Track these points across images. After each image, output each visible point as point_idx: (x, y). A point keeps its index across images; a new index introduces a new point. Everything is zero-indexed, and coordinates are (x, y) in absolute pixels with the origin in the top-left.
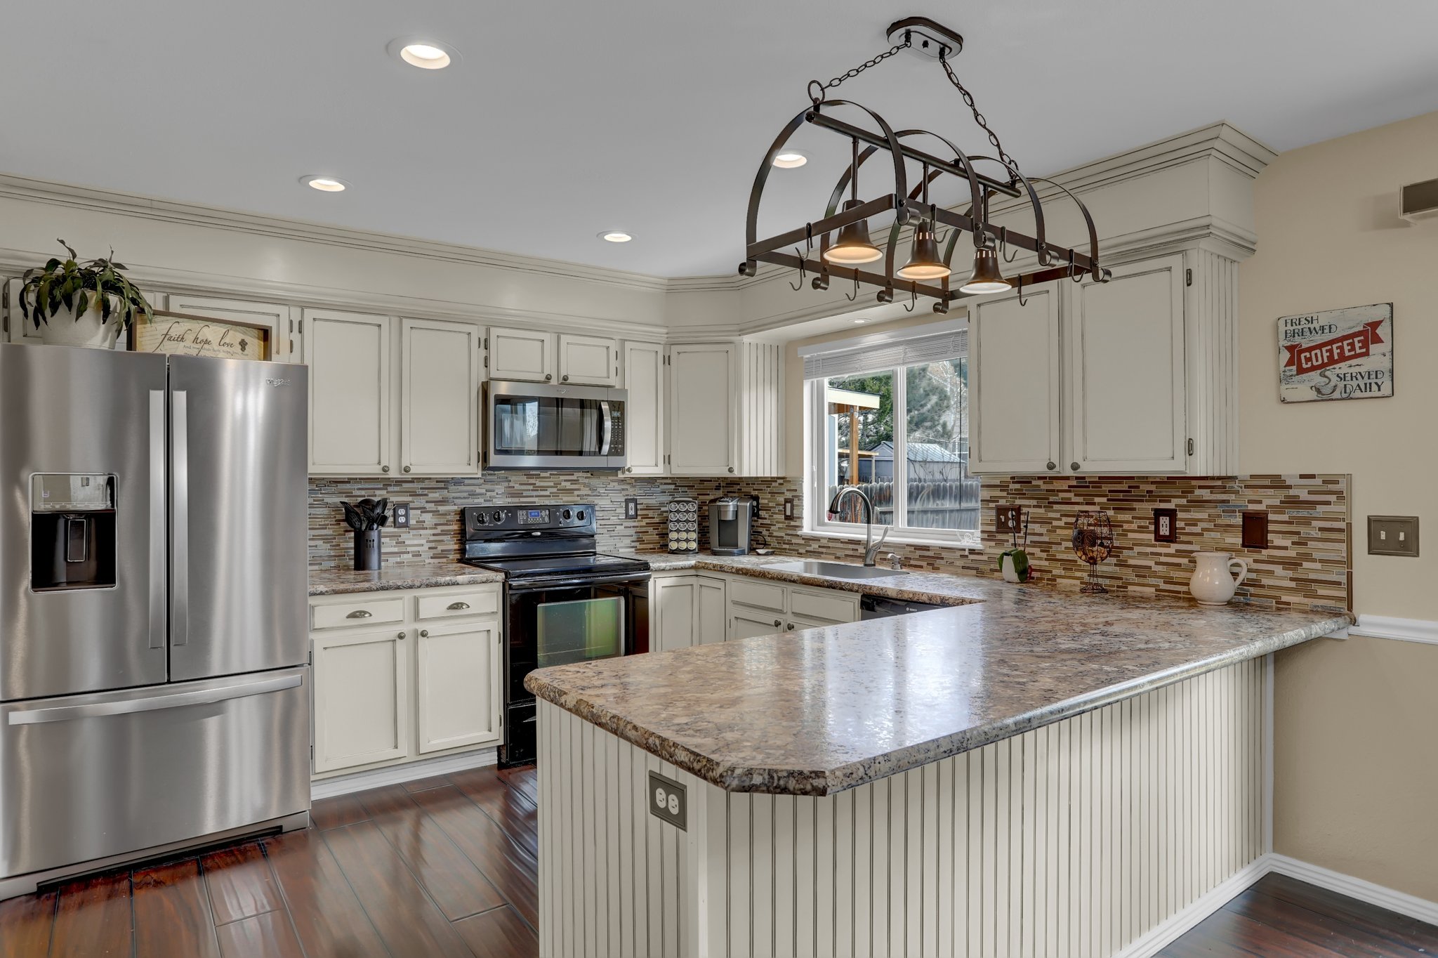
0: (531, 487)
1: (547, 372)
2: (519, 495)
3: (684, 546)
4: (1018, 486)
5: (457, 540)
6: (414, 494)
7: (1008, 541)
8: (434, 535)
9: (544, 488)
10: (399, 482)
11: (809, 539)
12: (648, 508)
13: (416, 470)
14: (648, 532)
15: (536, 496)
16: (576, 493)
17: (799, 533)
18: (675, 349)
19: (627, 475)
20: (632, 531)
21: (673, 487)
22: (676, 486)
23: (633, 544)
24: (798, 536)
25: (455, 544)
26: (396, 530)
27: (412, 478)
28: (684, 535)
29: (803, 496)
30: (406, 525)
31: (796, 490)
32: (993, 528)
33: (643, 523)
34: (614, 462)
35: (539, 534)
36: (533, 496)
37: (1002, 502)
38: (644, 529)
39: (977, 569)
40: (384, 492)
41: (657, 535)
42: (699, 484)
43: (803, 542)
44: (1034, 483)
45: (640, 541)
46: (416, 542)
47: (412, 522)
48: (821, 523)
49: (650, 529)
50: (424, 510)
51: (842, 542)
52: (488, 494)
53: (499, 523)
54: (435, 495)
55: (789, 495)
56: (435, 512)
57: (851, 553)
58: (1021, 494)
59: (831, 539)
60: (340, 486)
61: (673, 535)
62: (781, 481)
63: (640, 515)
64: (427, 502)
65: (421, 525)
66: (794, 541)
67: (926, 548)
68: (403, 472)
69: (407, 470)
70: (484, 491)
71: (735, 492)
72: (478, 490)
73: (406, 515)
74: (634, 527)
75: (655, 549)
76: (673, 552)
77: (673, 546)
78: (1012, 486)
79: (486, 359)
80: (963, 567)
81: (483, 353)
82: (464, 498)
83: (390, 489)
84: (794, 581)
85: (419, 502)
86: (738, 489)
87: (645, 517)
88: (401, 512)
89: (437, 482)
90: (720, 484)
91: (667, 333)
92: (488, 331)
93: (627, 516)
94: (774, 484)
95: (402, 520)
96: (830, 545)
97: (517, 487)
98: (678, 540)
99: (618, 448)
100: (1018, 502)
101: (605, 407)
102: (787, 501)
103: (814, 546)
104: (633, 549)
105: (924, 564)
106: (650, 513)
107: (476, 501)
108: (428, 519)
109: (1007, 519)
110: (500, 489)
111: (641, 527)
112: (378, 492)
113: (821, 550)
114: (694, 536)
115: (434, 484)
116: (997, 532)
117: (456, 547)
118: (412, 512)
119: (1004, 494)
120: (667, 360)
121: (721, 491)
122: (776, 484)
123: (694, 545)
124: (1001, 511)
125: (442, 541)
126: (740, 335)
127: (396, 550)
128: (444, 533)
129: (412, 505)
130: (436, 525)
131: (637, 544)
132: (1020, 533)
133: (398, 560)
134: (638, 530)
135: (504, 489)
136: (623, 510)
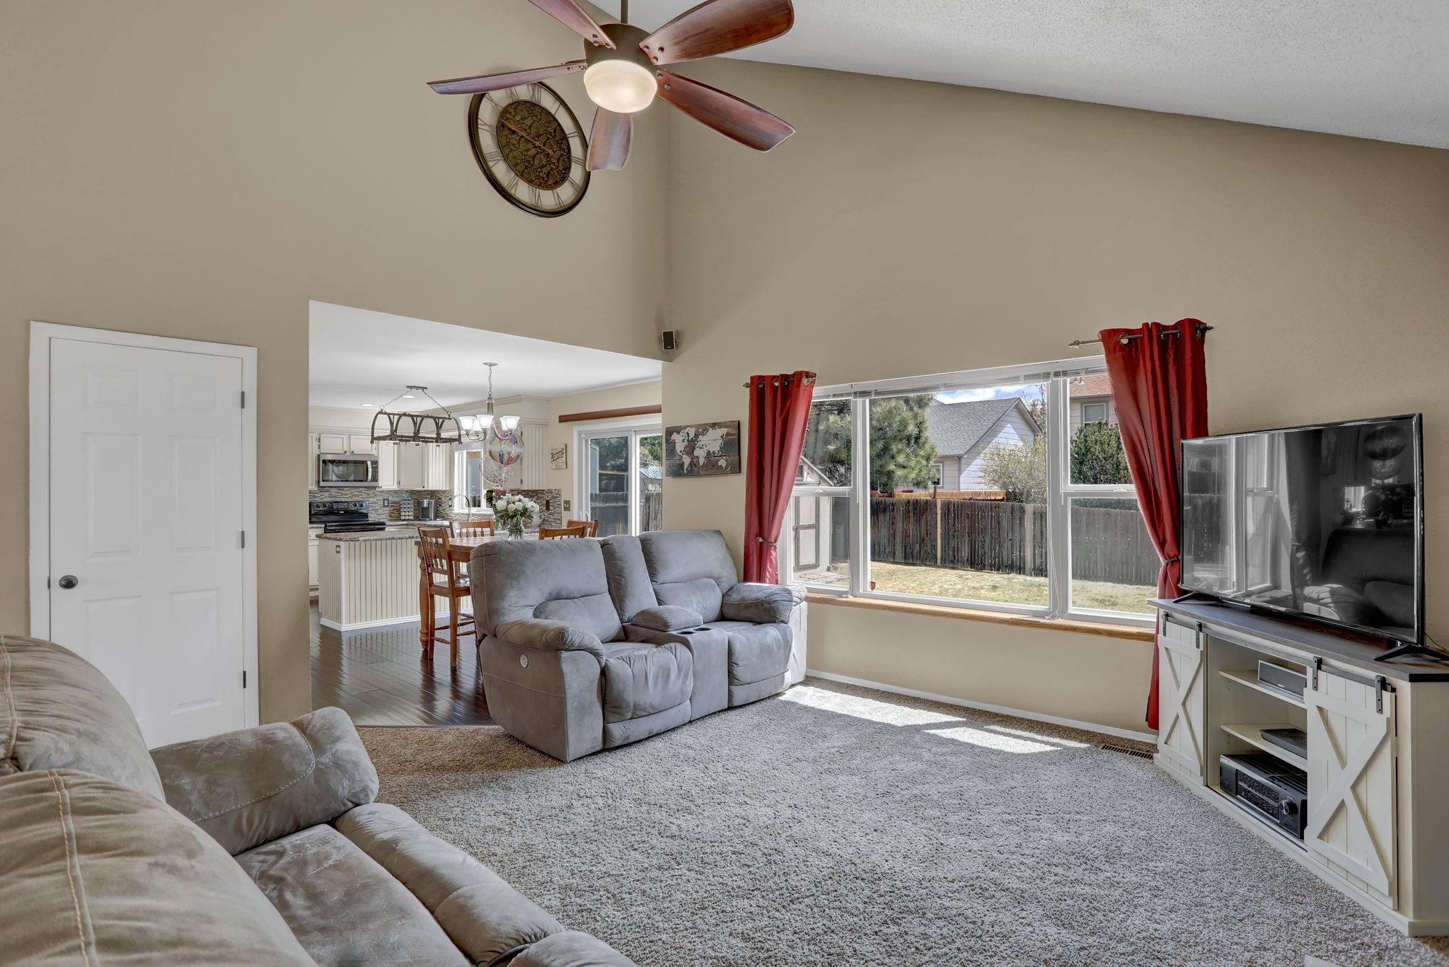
0: (340, 494)
1: (345, 450)
2: (335, 497)
3: (407, 518)
9: (346, 495)
12: (394, 502)
14: (393, 512)
15: (343, 498)
16: (359, 497)
17: (454, 512)
19: (380, 489)
20: (386, 512)
23: (384, 516)
28: (407, 514)
29: (455, 498)
31: (452, 495)
33: (392, 509)
34: (374, 484)
35: (342, 512)
36: (341, 498)
41: (397, 513)
43: (455, 515)
45: (391, 516)
48: (462, 508)
49: (395, 512)
52: (322, 497)
53: (326, 508)
55: (450, 497)
61: (403, 514)
62: (448, 492)
63: (390, 506)
66: (452, 515)
70: (320, 496)
72: (317, 495)
74: (387, 510)
76: (403, 520)
77: (403, 518)
79: (319, 446)
81: (318, 443)
82: (311, 499)
87: (392, 506)
90: (429, 493)
92: (320, 435)
93: (384, 506)
97: (334, 494)
98: (405, 516)
99: (375, 479)
101: (369, 463)
102: (449, 500)
104: (387, 520)
106: (395, 505)
107: (317, 500)
110: (327, 494)
114: (412, 514)
122: (446, 493)
123: (411, 518)
131: (389, 518)
134: (389, 512)
135: (327, 495)
136: (382, 503)
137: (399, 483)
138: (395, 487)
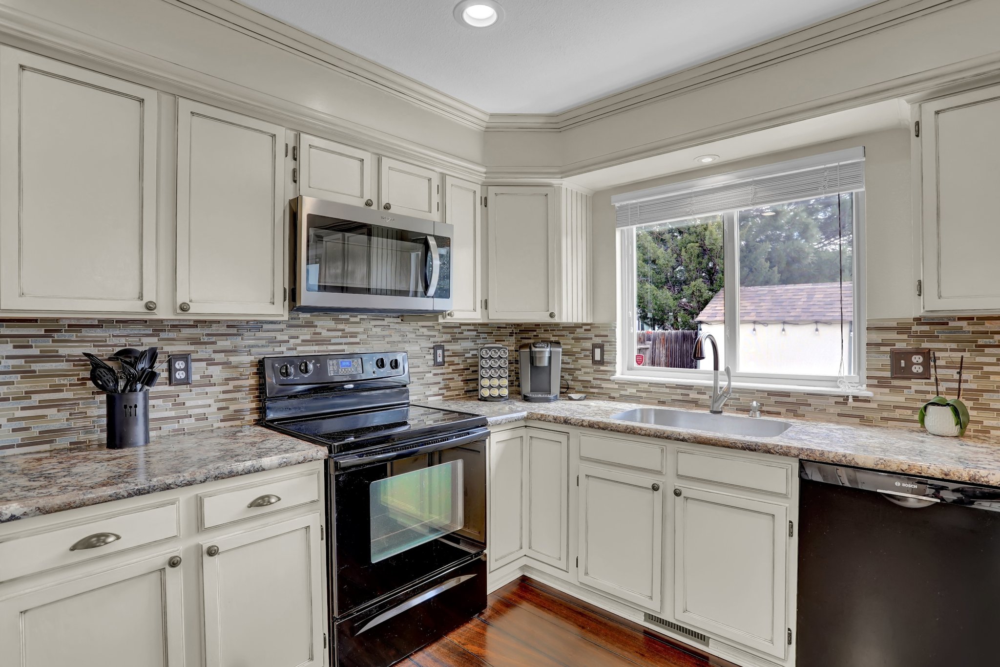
0: (340, 333)
1: (367, 197)
2: (327, 342)
3: (495, 392)
4: (926, 328)
5: (254, 397)
6: (196, 341)
7: (910, 388)
8: (224, 392)
9: (354, 335)
10: (176, 326)
11: (623, 384)
12: (455, 354)
13: (200, 309)
14: (453, 379)
15: (345, 344)
16: (387, 339)
17: (612, 378)
18: (492, 190)
19: (449, 319)
20: (439, 379)
21: (475, 333)
22: (477, 333)
23: (441, 392)
24: (609, 380)
25: (252, 402)
26: (172, 388)
27: (195, 321)
28: (495, 382)
29: (616, 342)
30: (186, 381)
31: (607, 336)
32: (888, 374)
33: (450, 370)
34: (439, 304)
35: (351, 386)
36: (341, 344)
37: (900, 346)
38: (450, 376)
39: (861, 417)
40: (155, 340)
41: (462, 381)
42: (497, 330)
43: (616, 386)
44: (951, 324)
45: (448, 388)
46: (200, 402)
47: (195, 377)
48: (630, 369)
49: (456, 376)
50: (210, 362)
51: (666, 387)
52: (292, 341)
53: (306, 376)
54: (224, 344)
55: (598, 340)
56: (226, 364)
57: (680, 398)
58: (932, 337)
59: (651, 384)
60: (86, 332)
61: (485, 382)
62: (588, 327)
63: (447, 362)
64: (215, 352)
65: (207, 381)
66: (604, 385)
67: (787, 394)
68: (179, 311)
69: (184, 308)
70: (286, 338)
71: (530, 338)
72: (280, 337)
73: (187, 370)
74: (442, 374)
75: (459, 395)
76: (484, 399)
77: (486, 393)
78: (915, 328)
79: (294, 171)
80: (839, 415)
81: (291, 164)
82: (263, 346)
83: (163, 335)
84: (683, 440)
85: (204, 352)
86: (534, 336)
87: (452, 364)
88: (180, 365)
89: (228, 326)
90: (513, 330)
91: (485, 173)
92: (298, 138)
93: (437, 364)
94: (578, 330)
95: (180, 375)
96: (652, 389)
97: (325, 333)
98: (490, 387)
99: (444, 292)
100: (925, 345)
101: (432, 242)
102: (595, 346)
103: (632, 391)
104: (441, 397)
105: (783, 410)
106: (456, 360)
107: (277, 349)
108: (217, 372)
109: (910, 364)
110: (306, 334)
111: (448, 373)
112: (145, 340)
113: (639, 394)
114: (505, 382)
115: (223, 330)
116: (893, 378)
117: (254, 405)
118: (194, 365)
119: (905, 337)
120: (485, 202)
121: (514, 337)
122: (582, 330)
123: (505, 392)
124: (897, 356)
125: (235, 399)
126: (562, 178)
127: (172, 414)
128: (237, 389)
129: (194, 356)
130: (227, 379)
131: (444, 391)
132: (929, 379)
133: (176, 426)
134: (446, 377)
135: (308, 337)
136: (431, 357)
137: (486, 304)
138: (477, 317)
